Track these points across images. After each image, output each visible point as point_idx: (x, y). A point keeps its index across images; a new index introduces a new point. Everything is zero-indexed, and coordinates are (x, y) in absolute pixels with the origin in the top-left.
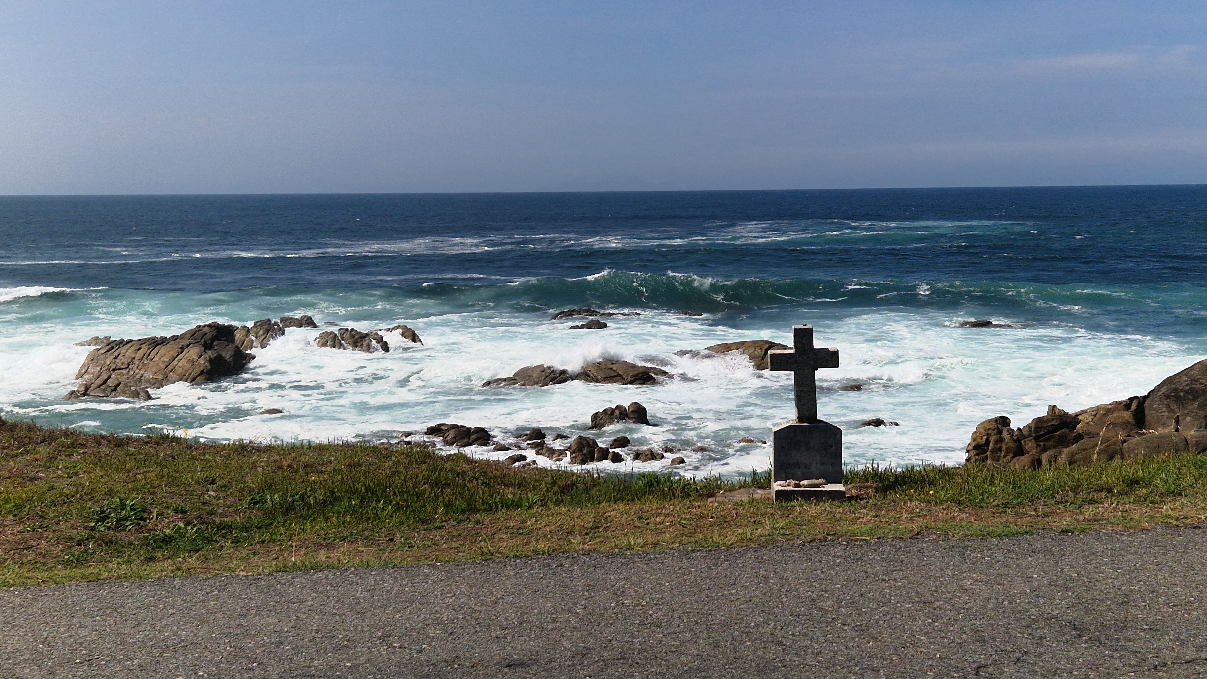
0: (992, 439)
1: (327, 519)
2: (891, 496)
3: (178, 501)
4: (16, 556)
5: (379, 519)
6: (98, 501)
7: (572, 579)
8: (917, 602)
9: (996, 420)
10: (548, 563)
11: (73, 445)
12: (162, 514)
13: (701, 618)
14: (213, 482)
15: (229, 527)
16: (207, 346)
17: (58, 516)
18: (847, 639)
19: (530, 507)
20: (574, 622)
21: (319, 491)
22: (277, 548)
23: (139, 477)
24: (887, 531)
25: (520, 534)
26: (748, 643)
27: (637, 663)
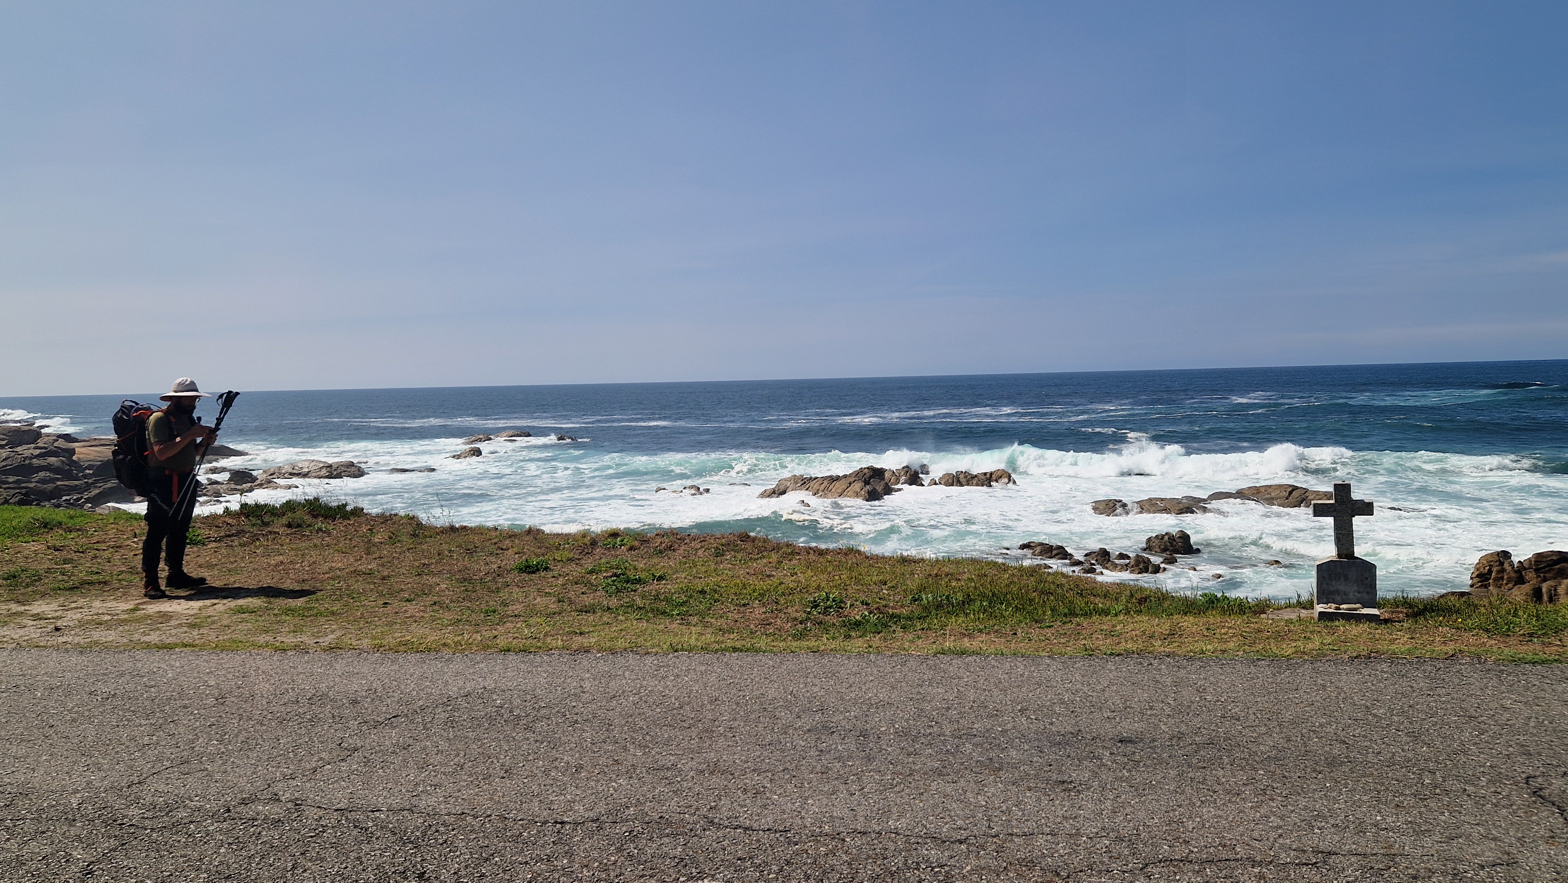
0: (1495, 569)
1: (967, 615)
2: (1421, 620)
3: (863, 597)
4: (762, 629)
5: (1004, 617)
6: (811, 594)
7: (1162, 675)
8: (1462, 716)
9: (1498, 554)
10: (1140, 662)
11: (792, 553)
12: (853, 605)
13: (1272, 716)
14: (885, 584)
15: (899, 617)
16: (867, 483)
17: (787, 603)
18: (1403, 743)
19: (1116, 615)
20: (1168, 710)
21: (958, 594)
22: (934, 635)
23: (837, 578)
24: (1424, 652)
25: (1113, 636)
26: (1316, 740)
27: (1224, 749)
